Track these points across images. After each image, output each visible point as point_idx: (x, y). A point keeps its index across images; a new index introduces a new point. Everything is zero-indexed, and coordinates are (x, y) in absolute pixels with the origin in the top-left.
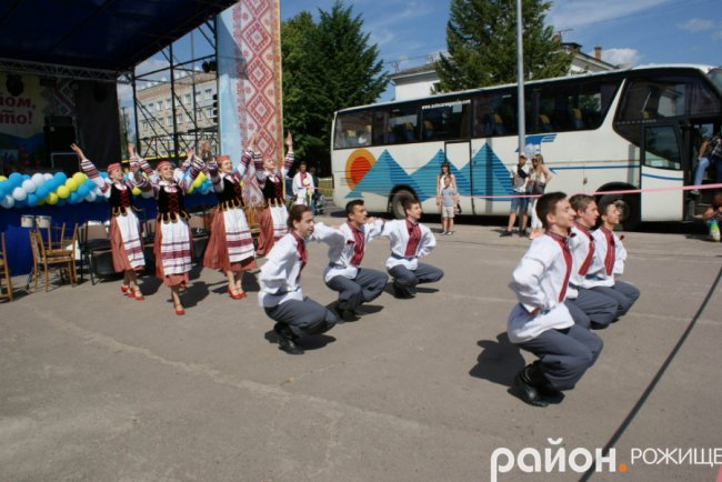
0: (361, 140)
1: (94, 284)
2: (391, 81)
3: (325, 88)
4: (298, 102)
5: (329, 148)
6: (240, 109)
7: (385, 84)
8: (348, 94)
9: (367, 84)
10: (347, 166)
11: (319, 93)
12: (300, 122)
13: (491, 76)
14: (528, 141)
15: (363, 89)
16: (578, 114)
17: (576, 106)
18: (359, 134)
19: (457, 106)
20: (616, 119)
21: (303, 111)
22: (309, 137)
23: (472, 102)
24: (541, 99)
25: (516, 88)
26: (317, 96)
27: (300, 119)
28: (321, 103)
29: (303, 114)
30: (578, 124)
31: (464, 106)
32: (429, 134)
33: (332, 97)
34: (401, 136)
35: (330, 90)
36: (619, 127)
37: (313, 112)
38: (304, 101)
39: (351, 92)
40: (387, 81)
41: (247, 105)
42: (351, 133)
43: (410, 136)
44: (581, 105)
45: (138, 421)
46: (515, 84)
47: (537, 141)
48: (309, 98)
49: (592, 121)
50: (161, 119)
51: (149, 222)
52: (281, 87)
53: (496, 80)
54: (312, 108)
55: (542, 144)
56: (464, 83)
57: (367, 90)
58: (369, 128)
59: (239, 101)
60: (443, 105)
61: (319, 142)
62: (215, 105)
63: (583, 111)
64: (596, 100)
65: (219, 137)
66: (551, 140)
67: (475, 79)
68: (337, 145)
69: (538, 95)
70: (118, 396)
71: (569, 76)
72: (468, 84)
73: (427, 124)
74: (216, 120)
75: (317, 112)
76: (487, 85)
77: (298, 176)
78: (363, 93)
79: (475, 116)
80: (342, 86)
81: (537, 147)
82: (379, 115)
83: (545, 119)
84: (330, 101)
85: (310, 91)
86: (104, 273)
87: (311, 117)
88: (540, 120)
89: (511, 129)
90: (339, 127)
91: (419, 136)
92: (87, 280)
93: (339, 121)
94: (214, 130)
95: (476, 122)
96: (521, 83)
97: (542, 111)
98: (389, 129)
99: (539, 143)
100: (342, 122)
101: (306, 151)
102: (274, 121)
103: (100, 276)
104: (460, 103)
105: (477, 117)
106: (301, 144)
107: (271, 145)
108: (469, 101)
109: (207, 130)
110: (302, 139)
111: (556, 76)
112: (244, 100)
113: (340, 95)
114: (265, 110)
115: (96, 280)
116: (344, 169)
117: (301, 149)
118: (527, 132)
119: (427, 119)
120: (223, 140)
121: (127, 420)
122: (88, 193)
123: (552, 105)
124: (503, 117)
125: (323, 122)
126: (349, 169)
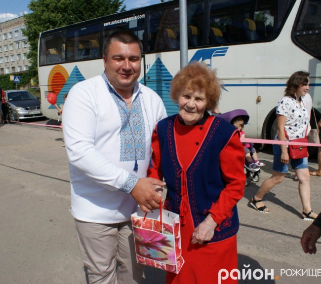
19: (132, 22)
23: (146, 16)
30: (253, 37)
49: (268, 34)
58: (64, 46)
68: (42, 62)
83: (218, 32)
93: (43, 41)
97: (213, 25)
116: (47, 83)
126: (51, 84)
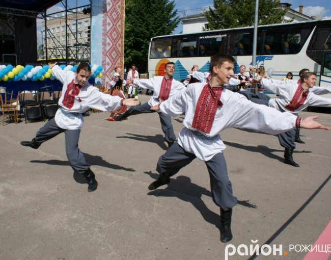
0: (165, 54)
1: (26, 123)
2: (181, 22)
3: (144, 24)
4: (129, 31)
5: (147, 58)
6: (103, 34)
7: (177, 23)
8: (157, 28)
9: (168, 22)
10: (156, 68)
11: (141, 27)
12: (130, 43)
13: (238, 21)
14: (257, 59)
15: (165, 25)
16: (287, 45)
17: (286, 41)
18: (164, 51)
19: (219, 38)
20: (309, 48)
21: (131, 37)
22: (134, 51)
23: (227, 36)
24: (266, 35)
25: (253, 29)
26: (140, 28)
27: (130, 41)
28: (142, 32)
29: (131, 38)
30: (286, 50)
31: (223, 38)
32: (202, 53)
33: (148, 30)
34: (187, 53)
35: (147, 25)
36: (309, 53)
37: (138, 37)
38: (133, 31)
39: (159, 27)
40: (179, 21)
41: (107, 33)
42: (160, 50)
43: (192, 53)
44: (288, 40)
45: (60, 189)
46: (252, 27)
47: (263, 59)
48: (135, 29)
49: (295, 49)
50: (59, 37)
51: (55, 92)
52: (124, 23)
53: (240, 24)
54: (137, 35)
55: (265, 61)
56: (222, 24)
57: (167, 26)
58: (170, 47)
59: (103, 30)
60: (211, 37)
61: (140, 54)
62: (89, 32)
63: (289, 43)
64: (298, 37)
65: (90, 49)
66: (270, 59)
67: (229, 22)
68: (152, 57)
69: (265, 33)
70: (48, 177)
71: (283, 23)
72: (224, 25)
73: (202, 47)
74: (89, 40)
75: (139, 37)
76: (236, 26)
77: (130, 72)
78: (165, 28)
79: (229, 43)
80: (154, 24)
81: (262, 62)
82: (175, 41)
83: (268, 47)
84: (147, 32)
85: (136, 25)
86: (32, 118)
87: (136, 40)
88: (265, 47)
89: (248, 52)
90: (153, 47)
91: (197, 53)
92: (22, 121)
93: (153, 43)
94: (88, 45)
95: (229, 47)
96: (255, 26)
97: (266, 43)
98: (181, 49)
99: (263, 60)
100: (155, 44)
101: (132, 59)
102: (120, 42)
103: (29, 119)
104: (221, 36)
105: (230, 45)
106: (130, 54)
107: (118, 55)
108: (226, 35)
109: (84, 45)
110: (131, 52)
111: (275, 23)
112: (106, 30)
113: (153, 29)
114: (116, 36)
115: (27, 121)
116: (155, 69)
117: (130, 57)
118: (257, 54)
119: (202, 45)
120: (92, 51)
121: (55, 188)
122: (23, 76)
123: (272, 39)
124: (244, 45)
125: (142, 43)
126: (158, 69)
